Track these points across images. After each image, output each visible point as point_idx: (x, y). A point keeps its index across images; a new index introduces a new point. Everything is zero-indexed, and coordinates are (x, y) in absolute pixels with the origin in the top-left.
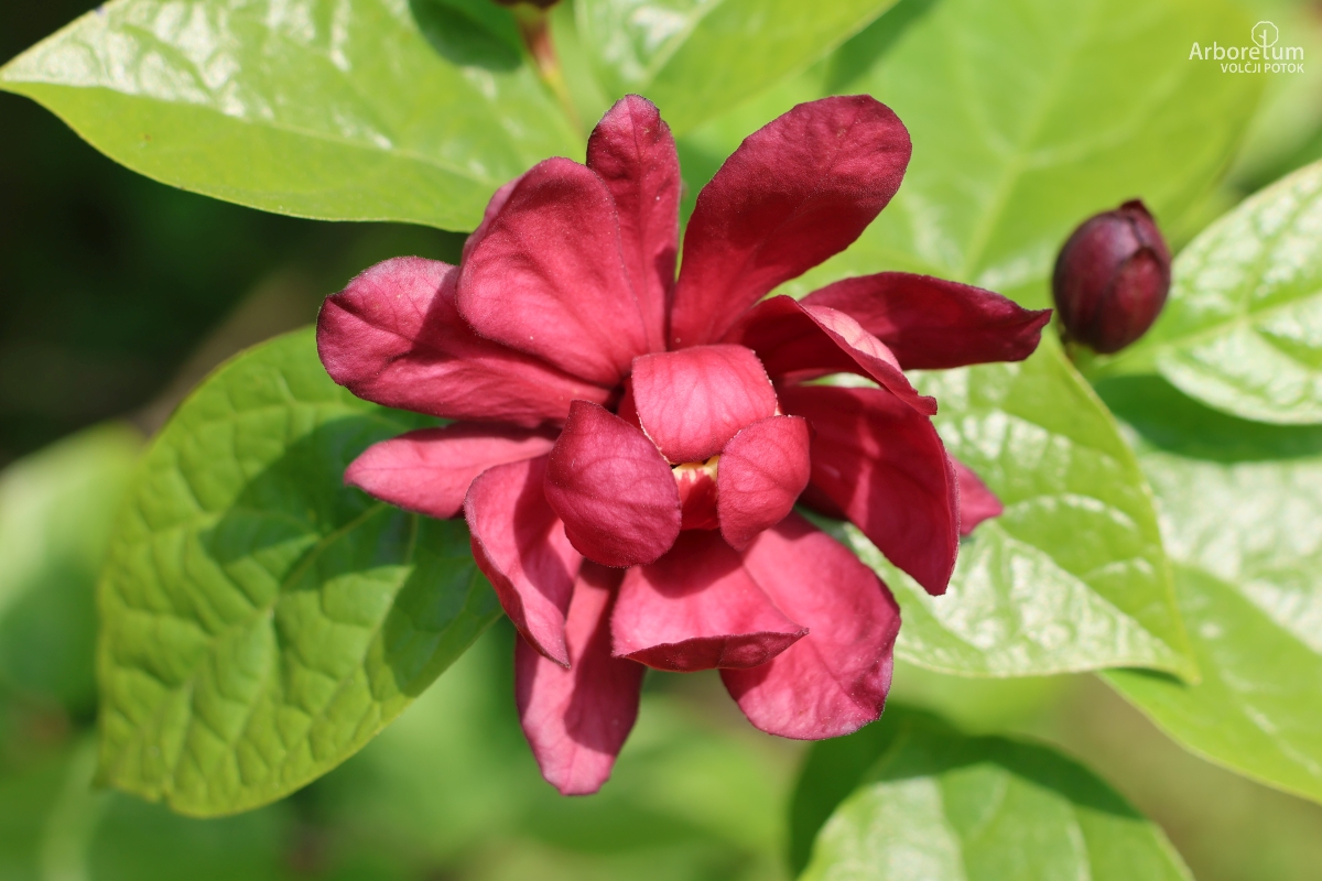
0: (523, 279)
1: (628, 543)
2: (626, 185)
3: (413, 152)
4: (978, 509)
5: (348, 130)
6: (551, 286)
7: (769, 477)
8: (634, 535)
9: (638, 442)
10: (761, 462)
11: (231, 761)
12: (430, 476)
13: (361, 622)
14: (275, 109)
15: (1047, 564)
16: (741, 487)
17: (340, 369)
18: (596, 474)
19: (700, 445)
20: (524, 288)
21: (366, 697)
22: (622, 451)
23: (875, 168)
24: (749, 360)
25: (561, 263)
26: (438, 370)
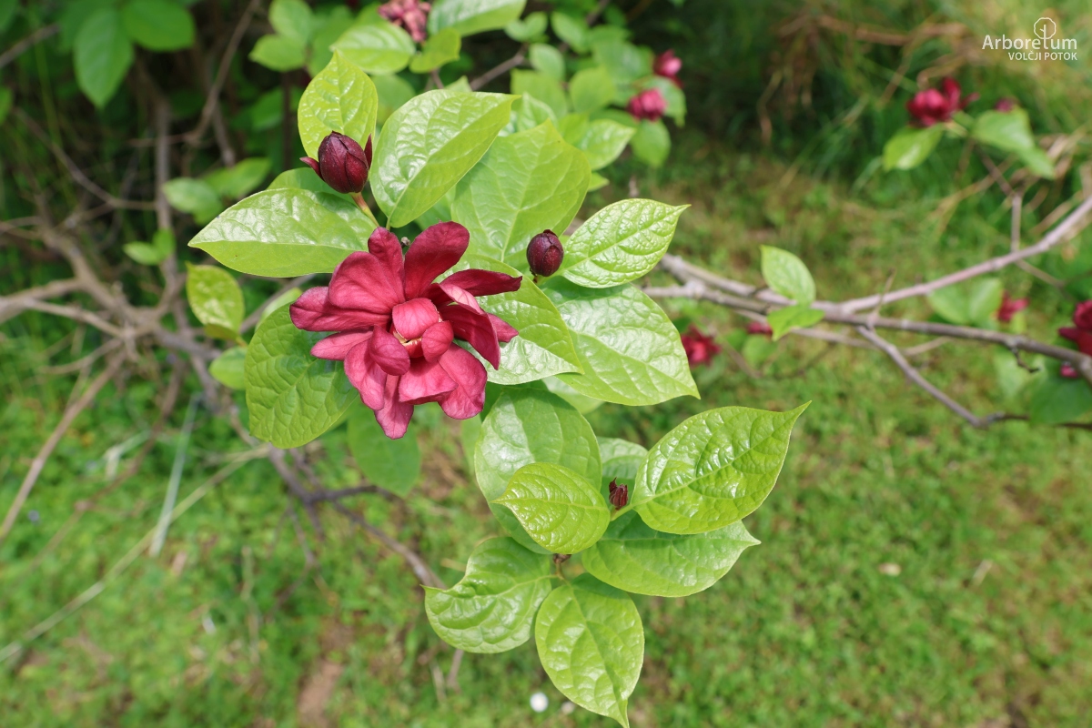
0: (354, 288)
1: (397, 369)
2: (383, 254)
3: (323, 244)
4: (510, 334)
5: (302, 240)
6: (363, 288)
7: (439, 341)
8: (397, 367)
9: (393, 339)
10: (435, 338)
11: (288, 432)
12: (337, 349)
13: (323, 391)
14: (277, 237)
15: (535, 345)
16: (430, 346)
17: (299, 325)
18: (382, 350)
19: (416, 334)
20: (355, 290)
21: (327, 415)
22: (389, 342)
23: (459, 242)
24: (429, 303)
25: (366, 281)
26: (332, 319)
